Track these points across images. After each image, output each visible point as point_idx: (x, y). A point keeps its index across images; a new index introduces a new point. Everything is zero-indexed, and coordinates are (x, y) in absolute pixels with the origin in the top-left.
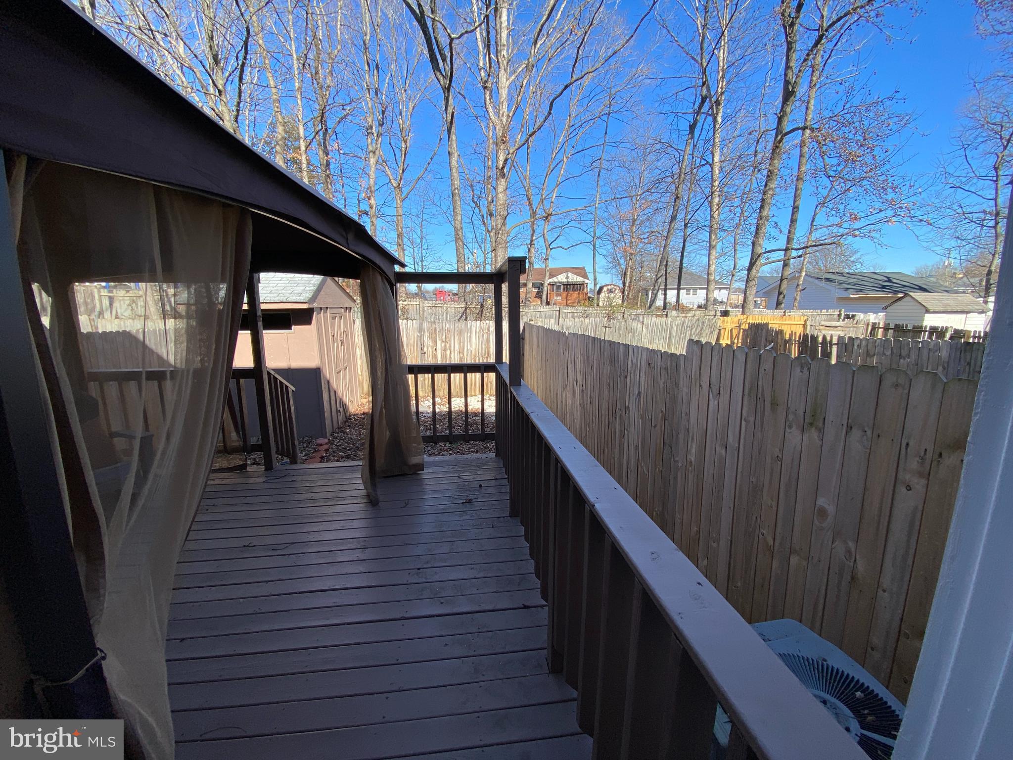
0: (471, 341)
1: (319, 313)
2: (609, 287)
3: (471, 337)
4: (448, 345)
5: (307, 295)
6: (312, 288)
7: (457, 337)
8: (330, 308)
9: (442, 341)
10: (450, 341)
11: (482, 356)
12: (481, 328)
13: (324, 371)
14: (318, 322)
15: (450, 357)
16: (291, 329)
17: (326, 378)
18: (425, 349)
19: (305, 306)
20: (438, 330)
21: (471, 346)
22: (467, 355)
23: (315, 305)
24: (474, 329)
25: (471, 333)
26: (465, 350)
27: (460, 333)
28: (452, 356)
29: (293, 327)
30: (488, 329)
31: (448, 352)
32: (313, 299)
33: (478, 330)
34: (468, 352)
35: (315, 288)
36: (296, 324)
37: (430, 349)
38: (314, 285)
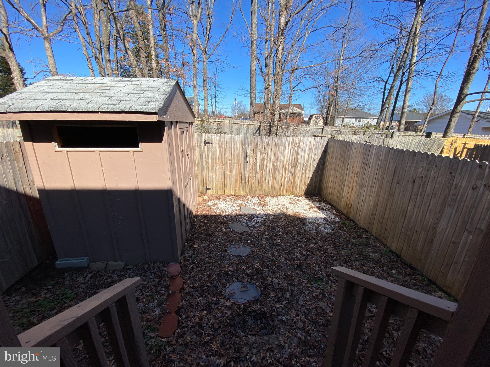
0: (284, 153)
1: (170, 129)
2: (317, 116)
3: (284, 150)
4: (266, 156)
5: (157, 103)
6: (162, 96)
7: (273, 149)
8: (180, 122)
9: (261, 153)
10: (268, 152)
11: (291, 165)
12: (293, 142)
13: (175, 191)
14: (170, 138)
15: (267, 166)
16: (138, 147)
17: (177, 197)
18: (248, 159)
19: (154, 118)
20: (259, 143)
21: (284, 157)
22: (280, 164)
23: (167, 118)
24: (287, 143)
25: (285, 146)
26: (279, 160)
27: (276, 146)
28: (268, 164)
29: (140, 144)
30: (299, 144)
31: (265, 162)
32: (164, 110)
33: (290, 145)
34: (280, 162)
35: (166, 96)
36: (143, 142)
37: (251, 159)
38: (164, 93)
